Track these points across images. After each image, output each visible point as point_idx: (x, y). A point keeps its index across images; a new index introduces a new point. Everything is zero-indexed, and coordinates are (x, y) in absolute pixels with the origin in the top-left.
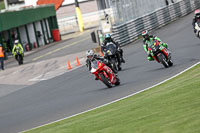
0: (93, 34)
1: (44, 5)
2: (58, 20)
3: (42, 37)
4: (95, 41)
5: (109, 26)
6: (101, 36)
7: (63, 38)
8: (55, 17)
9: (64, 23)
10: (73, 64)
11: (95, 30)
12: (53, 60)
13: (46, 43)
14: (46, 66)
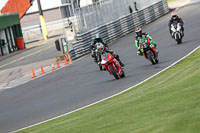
0: (57, 42)
1: (8, 14)
2: (22, 29)
3: (6, 45)
4: (59, 49)
5: (73, 34)
6: (65, 44)
7: (27, 46)
8: (19, 25)
9: (28, 31)
10: (38, 72)
11: (59, 38)
12: (18, 68)
13: (10, 52)
14: (11, 74)
